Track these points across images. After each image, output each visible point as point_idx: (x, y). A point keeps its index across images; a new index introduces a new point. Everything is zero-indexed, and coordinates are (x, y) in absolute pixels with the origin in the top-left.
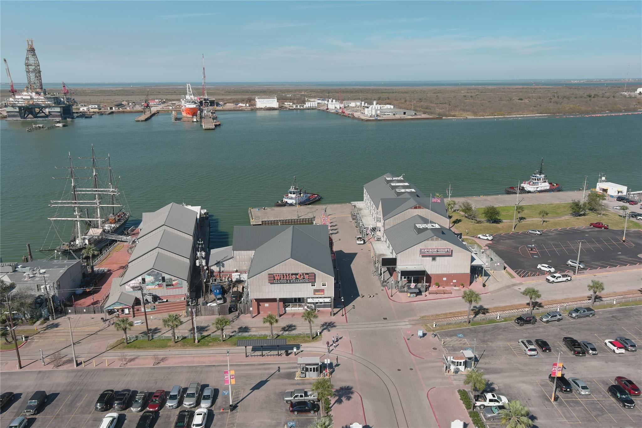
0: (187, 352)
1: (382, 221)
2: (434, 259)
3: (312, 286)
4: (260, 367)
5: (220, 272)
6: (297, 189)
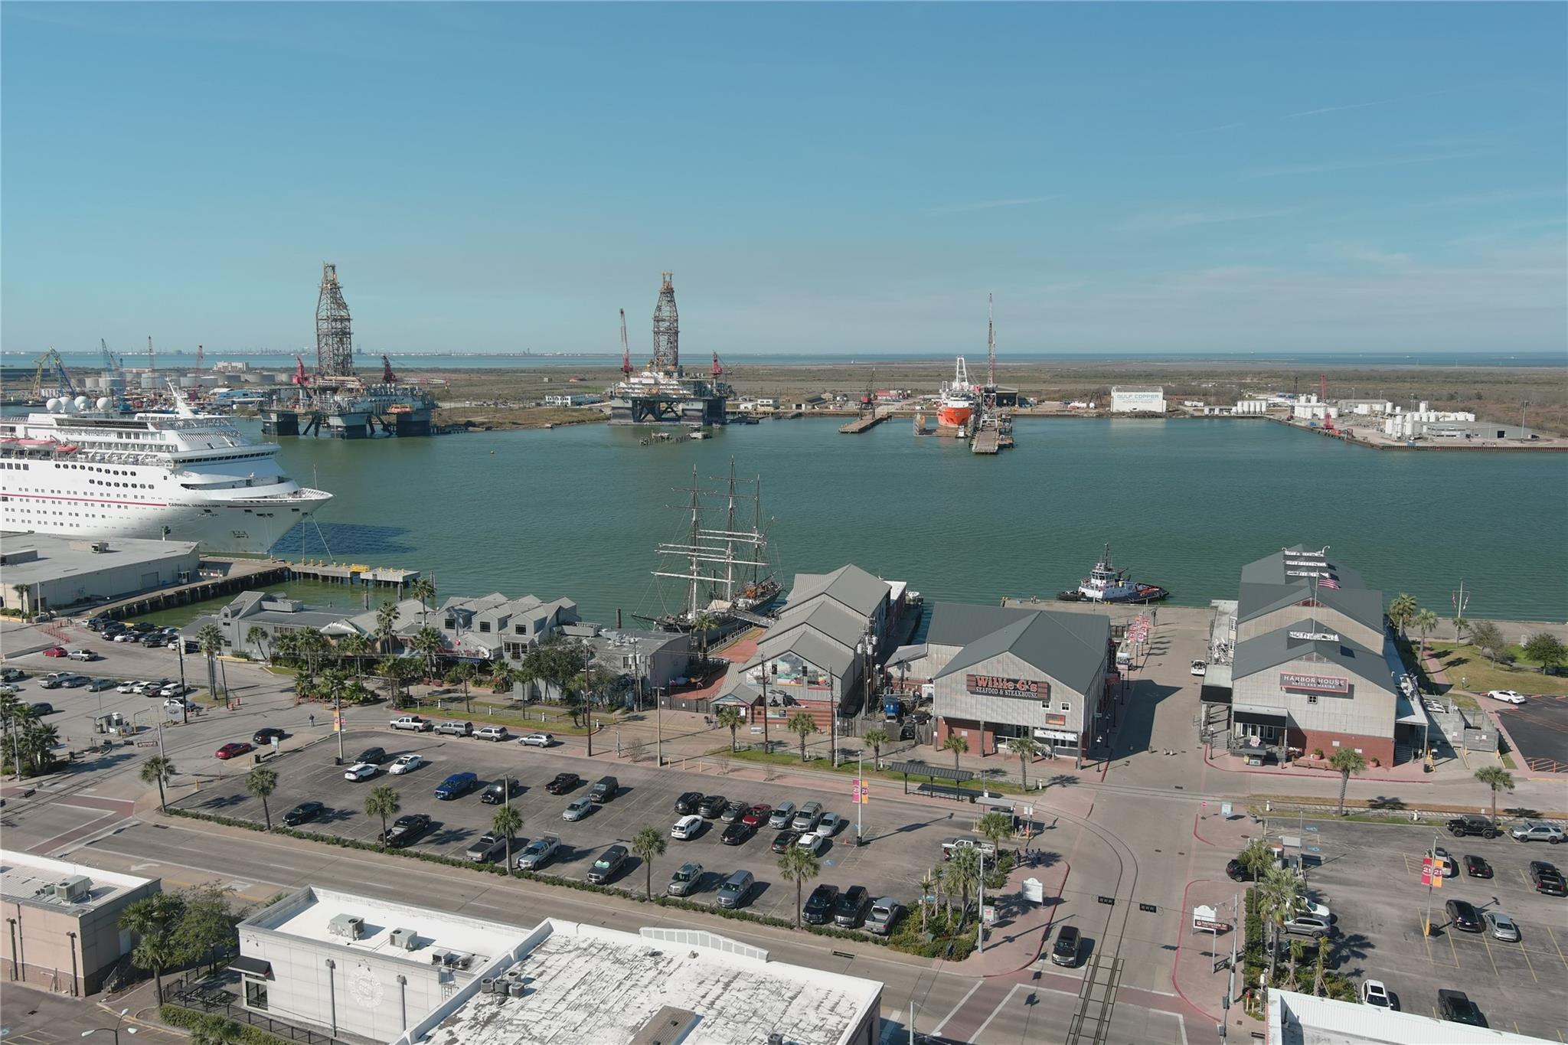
1: (1236, 626)
2: (1313, 699)
3: (1044, 706)
4: (923, 808)
5: (902, 679)
6: (1110, 570)
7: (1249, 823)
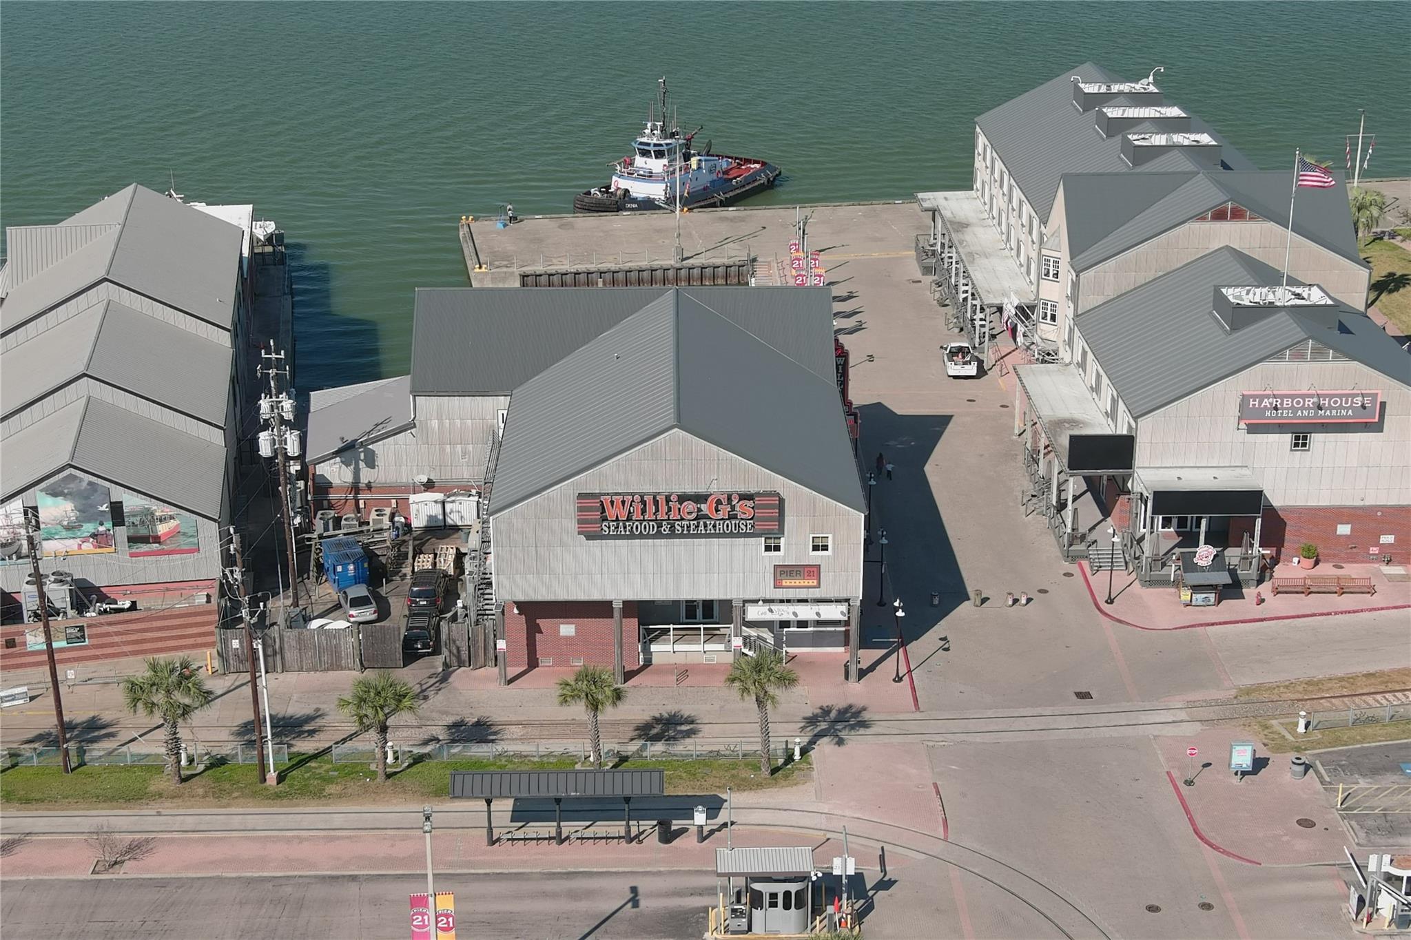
0: (236, 821)
1: (1067, 275)
2: (1300, 440)
3: (768, 548)
4: (550, 886)
5: (355, 488)
6: (673, 135)
7: (1288, 777)
